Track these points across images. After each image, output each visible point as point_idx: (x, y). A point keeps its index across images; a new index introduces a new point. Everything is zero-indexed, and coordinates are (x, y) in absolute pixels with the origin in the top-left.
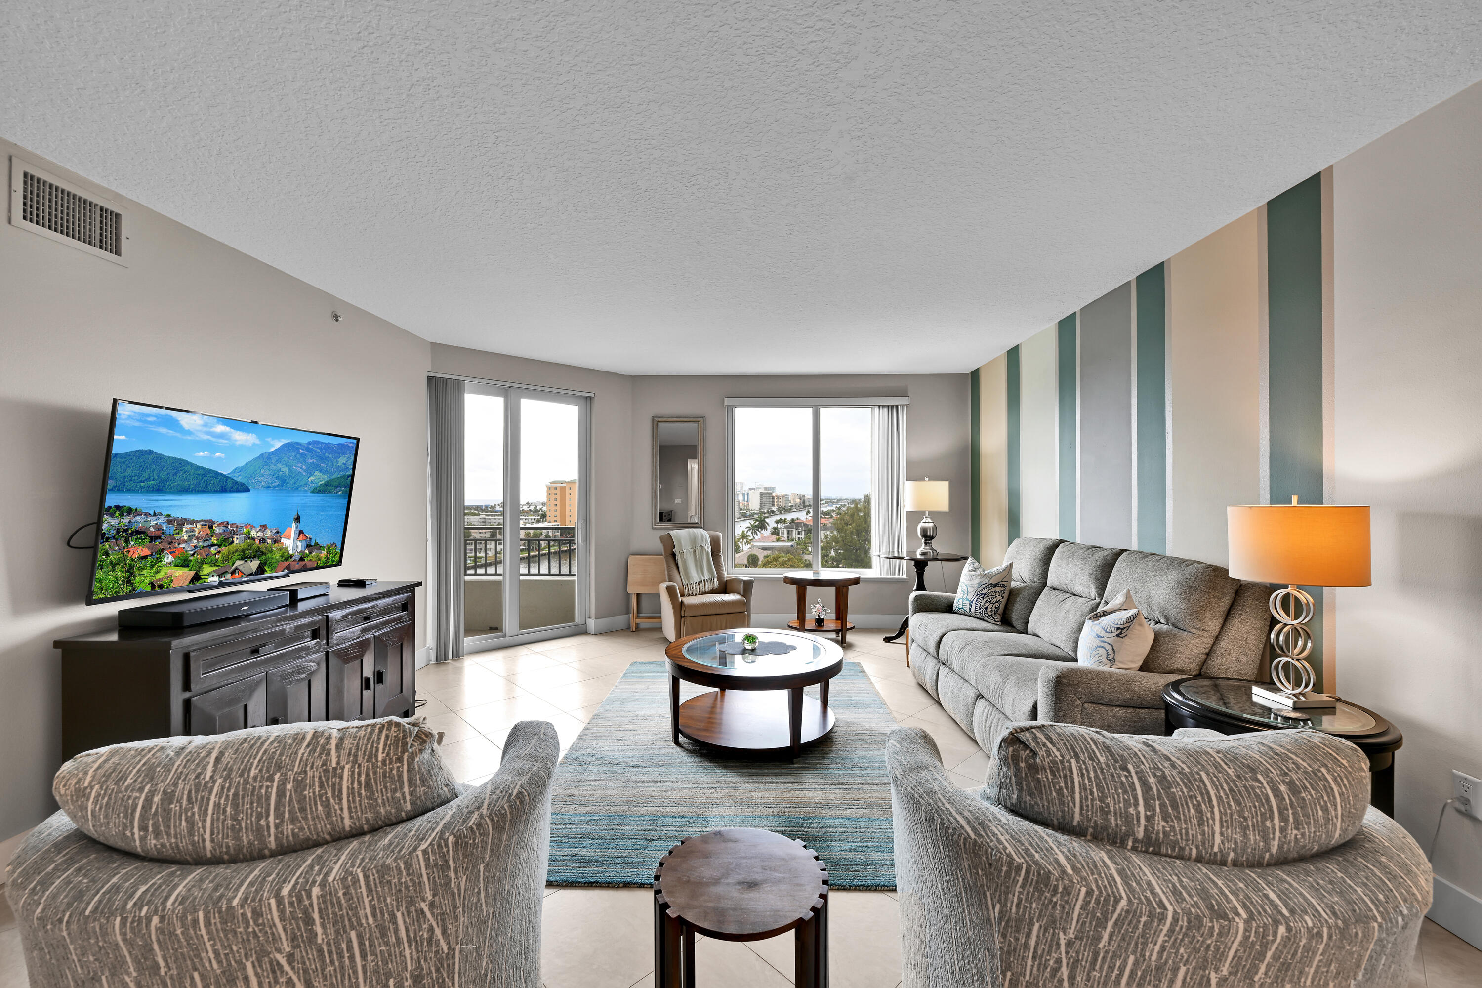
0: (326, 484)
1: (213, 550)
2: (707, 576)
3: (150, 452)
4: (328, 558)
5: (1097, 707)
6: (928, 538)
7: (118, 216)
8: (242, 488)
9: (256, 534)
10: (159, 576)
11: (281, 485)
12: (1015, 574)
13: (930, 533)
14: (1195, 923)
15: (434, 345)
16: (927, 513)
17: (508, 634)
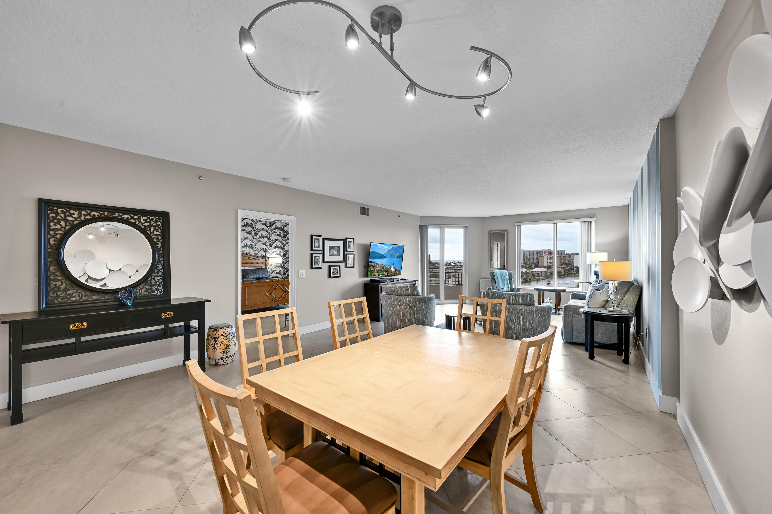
0: (399, 256)
1: (381, 270)
2: (506, 287)
3: (374, 251)
4: (398, 273)
5: (577, 315)
7: (369, 209)
8: (385, 257)
9: (387, 267)
10: (375, 274)
11: (391, 257)
15: (421, 217)
17: (441, 300)
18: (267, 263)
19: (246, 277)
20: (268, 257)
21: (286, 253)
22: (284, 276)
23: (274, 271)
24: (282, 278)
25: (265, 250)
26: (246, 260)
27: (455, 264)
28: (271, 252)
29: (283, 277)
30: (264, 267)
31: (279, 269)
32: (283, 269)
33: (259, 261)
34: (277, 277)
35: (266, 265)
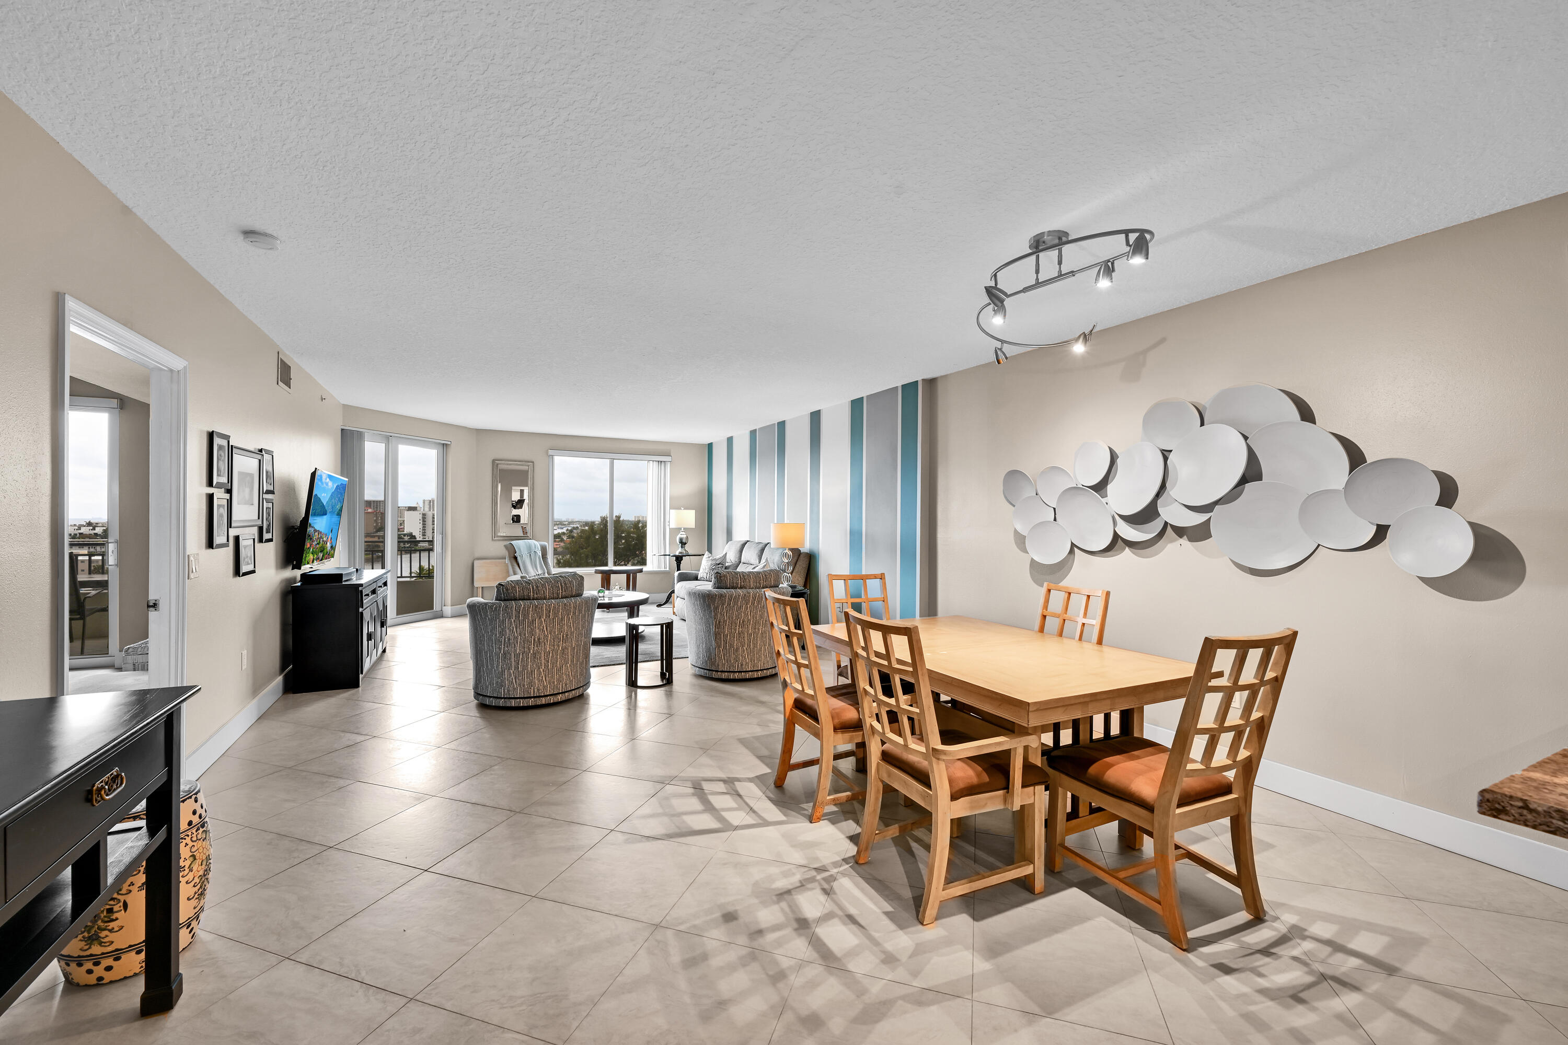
0: (340, 509)
1: (317, 546)
2: (540, 572)
6: (683, 544)
12: (728, 560)
13: (684, 541)
14: (745, 595)
15: (345, 406)
16: (682, 529)
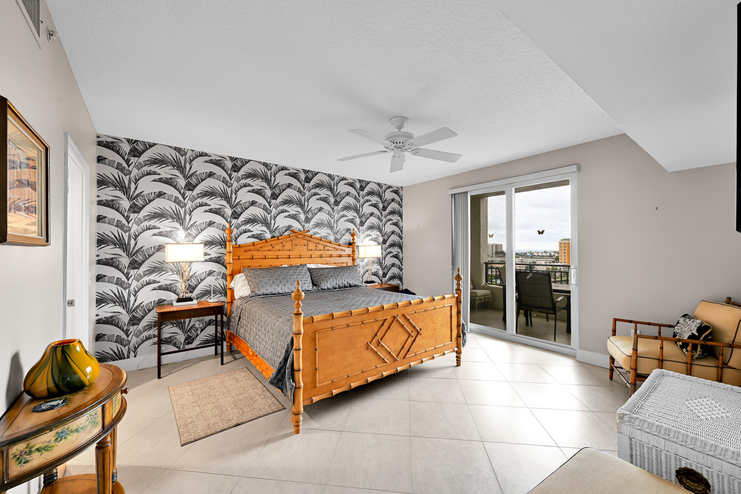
18: (356, 256)
19: (319, 285)
20: (357, 245)
21: (386, 238)
22: (384, 279)
23: (367, 271)
24: (380, 283)
25: (352, 232)
26: (320, 250)
27: (532, 254)
28: (362, 236)
29: (382, 280)
30: (350, 264)
31: (375, 268)
32: (381, 266)
33: (342, 253)
34: (373, 282)
35: (354, 260)
